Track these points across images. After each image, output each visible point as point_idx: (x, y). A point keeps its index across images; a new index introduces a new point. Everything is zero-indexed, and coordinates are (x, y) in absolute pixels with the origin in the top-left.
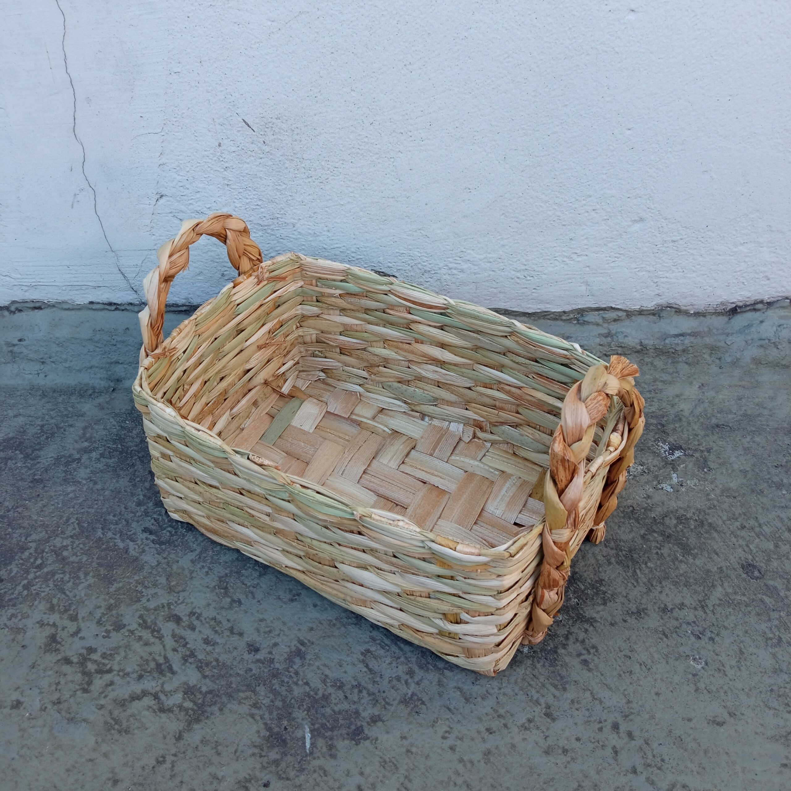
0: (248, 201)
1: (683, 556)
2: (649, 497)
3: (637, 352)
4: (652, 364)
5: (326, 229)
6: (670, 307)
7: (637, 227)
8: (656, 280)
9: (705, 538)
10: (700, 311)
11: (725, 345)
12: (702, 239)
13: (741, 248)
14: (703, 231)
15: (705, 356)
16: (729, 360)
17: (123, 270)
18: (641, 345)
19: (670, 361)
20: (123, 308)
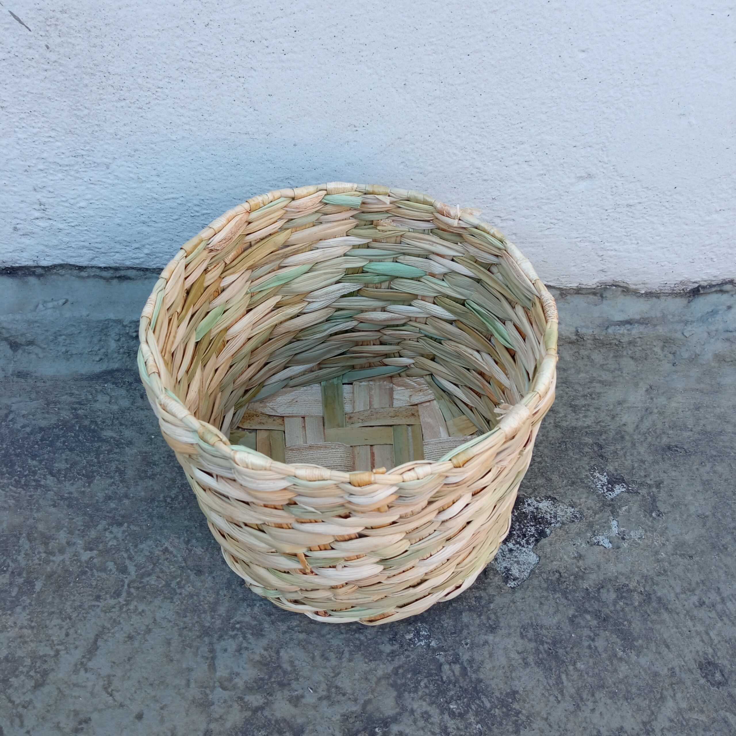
0: (35, 130)
1: (624, 651)
2: (580, 557)
3: (572, 343)
4: (589, 357)
5: (154, 173)
6: (616, 286)
7: (583, 185)
8: (601, 253)
9: (652, 622)
10: (654, 291)
11: (683, 337)
12: (666, 204)
13: (715, 216)
14: (669, 193)
15: (656, 349)
16: (686, 355)
18: (577, 335)
19: (612, 355)
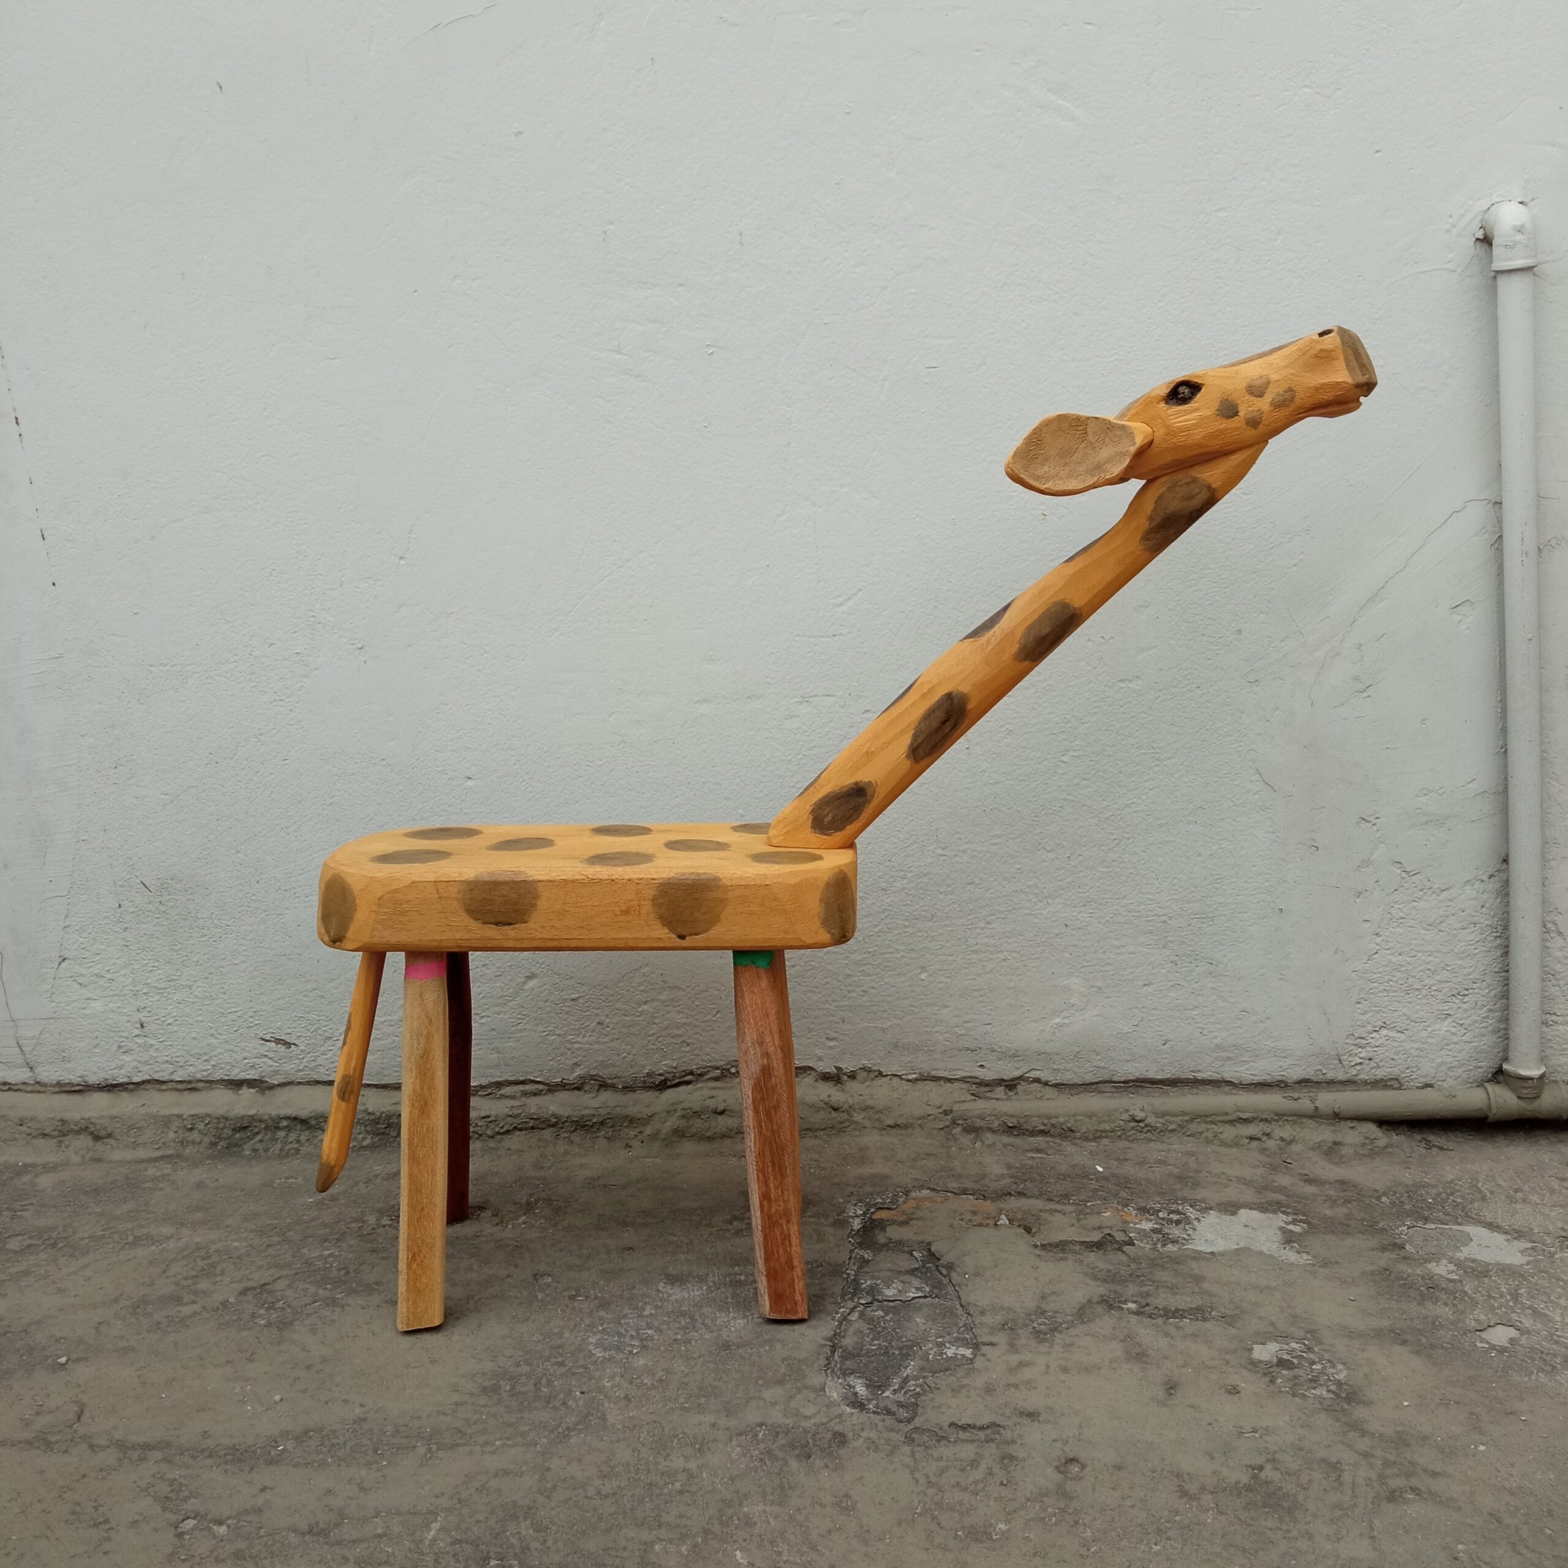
17: (21, 1042)
20: (16, 1088)
